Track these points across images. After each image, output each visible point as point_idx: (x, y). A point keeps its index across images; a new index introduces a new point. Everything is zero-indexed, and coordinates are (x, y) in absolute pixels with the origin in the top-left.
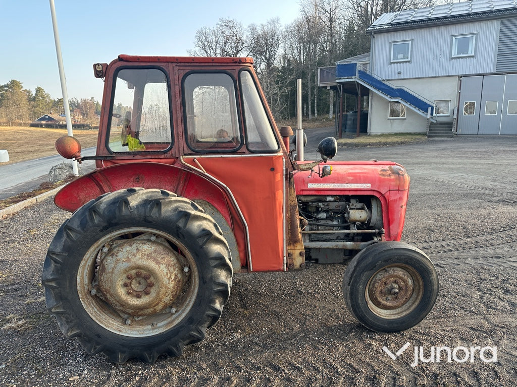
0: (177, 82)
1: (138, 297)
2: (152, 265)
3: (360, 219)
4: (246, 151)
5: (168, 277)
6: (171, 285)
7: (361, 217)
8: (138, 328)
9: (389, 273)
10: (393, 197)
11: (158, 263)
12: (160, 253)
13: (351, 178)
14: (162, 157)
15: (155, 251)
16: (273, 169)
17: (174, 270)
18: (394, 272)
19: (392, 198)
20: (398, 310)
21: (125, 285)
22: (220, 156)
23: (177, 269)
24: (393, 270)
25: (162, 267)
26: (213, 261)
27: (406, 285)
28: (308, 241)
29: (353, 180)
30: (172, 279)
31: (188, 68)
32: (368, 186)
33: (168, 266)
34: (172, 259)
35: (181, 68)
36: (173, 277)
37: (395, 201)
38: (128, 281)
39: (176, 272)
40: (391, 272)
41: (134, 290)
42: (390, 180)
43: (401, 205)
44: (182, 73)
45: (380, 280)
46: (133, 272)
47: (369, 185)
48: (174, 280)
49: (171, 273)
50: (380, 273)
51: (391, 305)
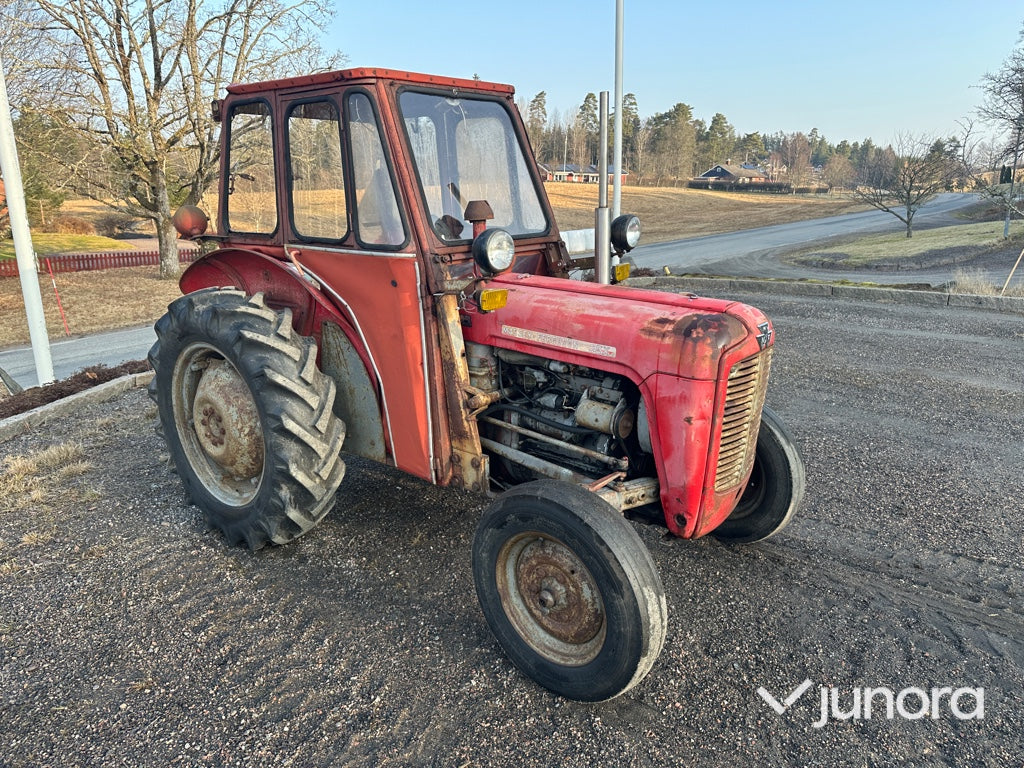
0: (280, 123)
1: (215, 444)
2: (221, 403)
3: (597, 425)
4: (355, 244)
5: (239, 427)
6: (245, 441)
7: (597, 420)
8: (229, 490)
9: (544, 552)
10: (667, 389)
11: (228, 402)
12: (235, 389)
13: (579, 327)
14: (269, 243)
15: (231, 385)
16: (394, 284)
17: (250, 420)
18: (554, 554)
19: (664, 393)
20: (570, 647)
21: (204, 423)
22: (324, 249)
23: (254, 420)
24: (554, 549)
25: (232, 409)
26: (271, 420)
27: (579, 595)
28: (515, 445)
29: (581, 332)
30: (246, 432)
31: (292, 97)
32: (609, 351)
33: (241, 410)
34: (249, 403)
35: (284, 98)
36: (247, 430)
37: (671, 401)
38: (206, 418)
39: (252, 424)
40: (549, 551)
41: (211, 433)
42: (660, 348)
43: (685, 415)
44: (285, 106)
45: (528, 559)
46: (208, 406)
47: (613, 350)
48: (248, 435)
49: (243, 423)
50: (531, 546)
51: (550, 627)
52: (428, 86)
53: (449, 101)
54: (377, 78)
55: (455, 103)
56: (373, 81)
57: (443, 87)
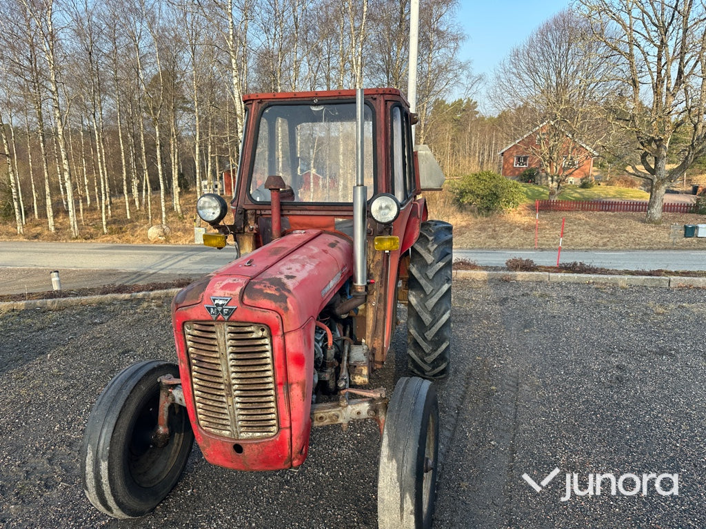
52: (292, 100)
53: (314, 109)
54: (253, 100)
55: (321, 108)
56: (251, 102)
57: (306, 99)
